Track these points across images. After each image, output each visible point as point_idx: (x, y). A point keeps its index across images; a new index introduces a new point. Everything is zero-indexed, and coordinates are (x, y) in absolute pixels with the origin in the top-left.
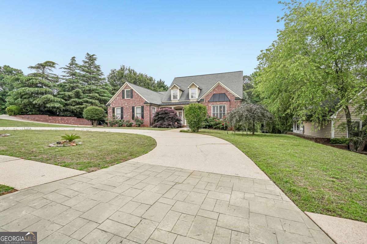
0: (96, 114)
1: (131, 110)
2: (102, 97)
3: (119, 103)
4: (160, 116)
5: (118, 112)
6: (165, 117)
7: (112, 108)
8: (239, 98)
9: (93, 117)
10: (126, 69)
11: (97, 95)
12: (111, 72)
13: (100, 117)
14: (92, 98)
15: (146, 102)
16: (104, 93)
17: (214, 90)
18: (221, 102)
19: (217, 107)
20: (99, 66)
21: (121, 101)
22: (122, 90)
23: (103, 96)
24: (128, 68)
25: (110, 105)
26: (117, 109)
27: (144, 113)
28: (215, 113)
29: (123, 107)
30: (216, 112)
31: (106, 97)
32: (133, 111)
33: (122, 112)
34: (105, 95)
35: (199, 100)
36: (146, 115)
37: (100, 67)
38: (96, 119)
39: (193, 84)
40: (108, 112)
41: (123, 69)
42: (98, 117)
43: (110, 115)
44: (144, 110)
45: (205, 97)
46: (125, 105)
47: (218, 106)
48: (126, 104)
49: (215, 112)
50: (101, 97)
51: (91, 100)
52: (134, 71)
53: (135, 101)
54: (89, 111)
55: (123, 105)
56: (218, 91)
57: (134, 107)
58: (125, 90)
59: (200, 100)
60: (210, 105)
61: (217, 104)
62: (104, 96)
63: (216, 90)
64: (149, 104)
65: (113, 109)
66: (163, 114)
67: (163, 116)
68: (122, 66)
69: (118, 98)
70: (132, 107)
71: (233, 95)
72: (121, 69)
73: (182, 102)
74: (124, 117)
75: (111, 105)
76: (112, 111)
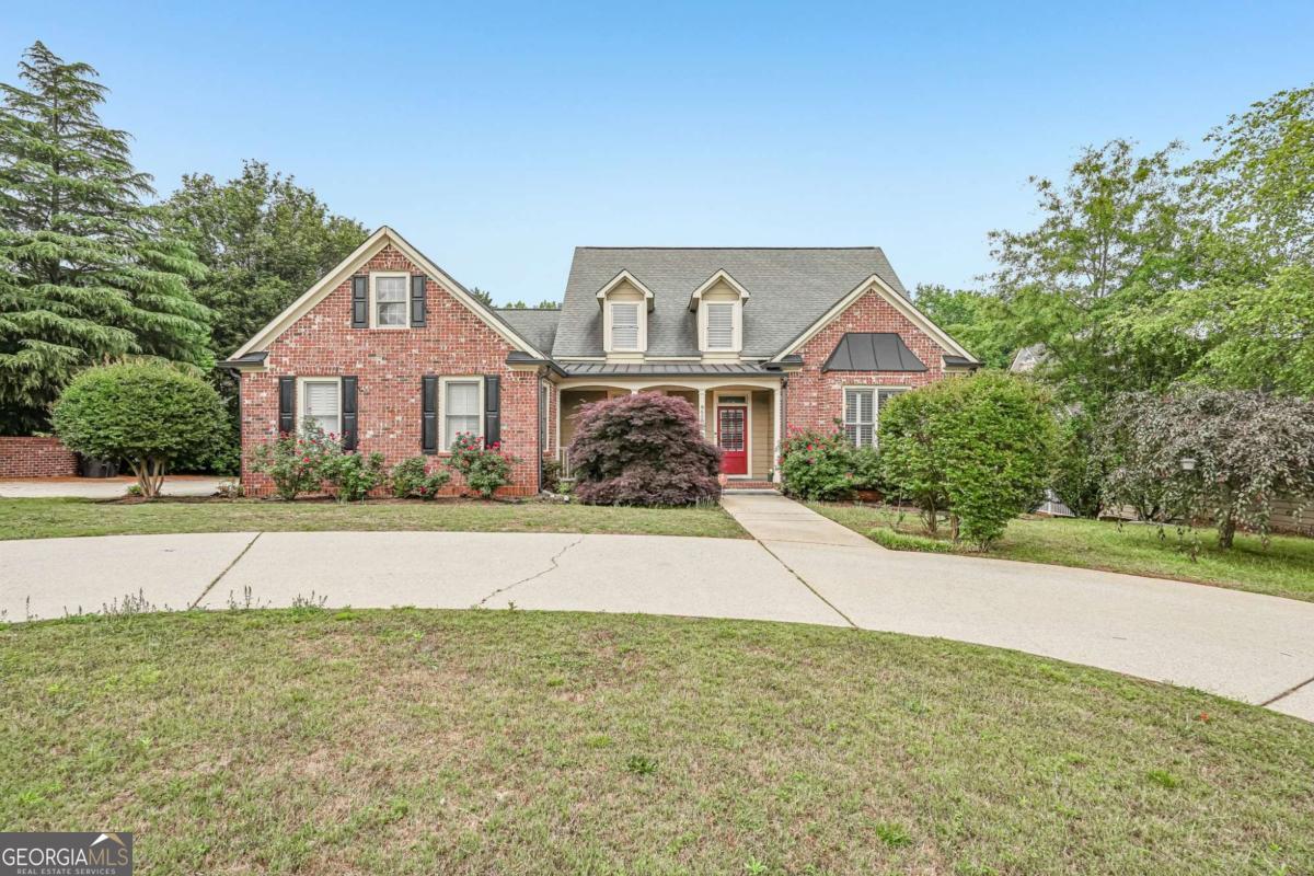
0: (167, 419)
1: (417, 399)
2: (149, 314)
3: (327, 355)
4: (632, 437)
5: (319, 404)
6: (665, 446)
7: (276, 381)
8: (964, 358)
9: (140, 439)
10: (275, 183)
11: (117, 296)
12: (181, 187)
13: (198, 436)
14: (91, 312)
15: (513, 352)
16: (164, 289)
17: (847, 314)
18: (889, 376)
19: (867, 397)
20: (121, 133)
21: (345, 343)
22: (354, 278)
23: (154, 307)
24: (282, 181)
25: (261, 363)
26: (308, 384)
27: (504, 413)
28: (854, 427)
29: (355, 378)
30: (859, 421)
31: (174, 313)
32: (429, 403)
33: (350, 406)
34: (172, 301)
35: (777, 359)
36: (516, 427)
37: (128, 142)
38: (169, 448)
39: (721, 280)
40: (246, 402)
41: (255, 182)
42: (181, 434)
43: (257, 425)
44: (503, 403)
45: (805, 346)
46: (372, 362)
47: (872, 392)
48: (378, 360)
49: (855, 420)
50: (141, 312)
51: (81, 326)
52: (313, 199)
53: (444, 347)
54: (108, 396)
55: (359, 366)
56: (863, 323)
57: (436, 379)
58: (373, 276)
59: (787, 357)
60: (836, 387)
61: (870, 382)
62: (164, 311)
63: (857, 314)
64: (535, 369)
65: (286, 389)
66: (650, 425)
67: (657, 438)
68: (250, 163)
69: (319, 319)
70: (424, 378)
71: (936, 346)
72: (248, 176)
73: (664, 364)
74: (366, 435)
75: (267, 362)
76: (276, 397)
